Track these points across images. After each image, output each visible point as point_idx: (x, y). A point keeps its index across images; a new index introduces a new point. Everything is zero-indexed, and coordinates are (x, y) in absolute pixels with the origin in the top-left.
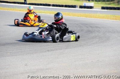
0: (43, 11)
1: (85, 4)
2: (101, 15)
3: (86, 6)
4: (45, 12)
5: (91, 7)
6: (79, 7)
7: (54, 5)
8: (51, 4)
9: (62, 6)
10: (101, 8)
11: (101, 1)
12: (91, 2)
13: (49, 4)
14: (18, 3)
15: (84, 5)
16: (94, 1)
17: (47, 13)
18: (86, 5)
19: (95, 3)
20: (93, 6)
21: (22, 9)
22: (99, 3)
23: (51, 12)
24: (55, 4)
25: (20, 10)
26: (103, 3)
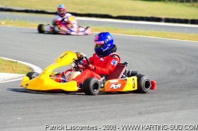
7: (168, 20)
9: (186, 21)
25: (96, 29)
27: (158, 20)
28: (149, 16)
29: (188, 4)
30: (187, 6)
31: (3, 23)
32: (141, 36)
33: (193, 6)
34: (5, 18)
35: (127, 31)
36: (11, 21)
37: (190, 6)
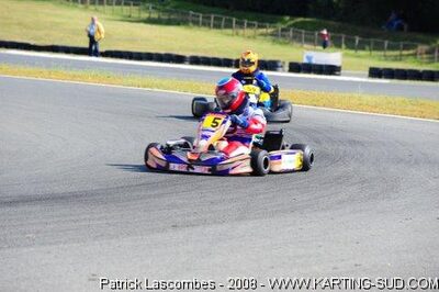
0: (158, 81)
1: (308, 58)
2: (368, 98)
3: (315, 65)
4: (165, 83)
5: (332, 70)
6: (287, 68)
7: (196, 61)
8: (188, 54)
9: (227, 63)
10: (367, 73)
11: (367, 48)
12: (331, 49)
13: (181, 53)
14: (67, 50)
15: (305, 61)
16: (343, 46)
17: (173, 89)
18: (314, 61)
19: (345, 55)
20: (337, 64)
21: (80, 73)
22: (361, 53)
23: (187, 83)
24: (200, 54)
26: (374, 53)
27: (180, 59)
28: (163, 52)
29: (229, 31)
30: (228, 35)
32: (156, 90)
33: (237, 34)
37: (232, 35)
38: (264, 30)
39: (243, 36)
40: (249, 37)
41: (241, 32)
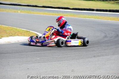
13: (93, 8)
14: (62, 8)
27: (93, 10)
29: (107, 2)
30: (106, 3)
31: (19, 12)
33: (109, 3)
34: (20, 9)
35: (80, 16)
36: (23, 11)
37: (108, 3)
38: (117, 2)
39: (111, 3)
40: (112, 3)
41: (110, 2)
